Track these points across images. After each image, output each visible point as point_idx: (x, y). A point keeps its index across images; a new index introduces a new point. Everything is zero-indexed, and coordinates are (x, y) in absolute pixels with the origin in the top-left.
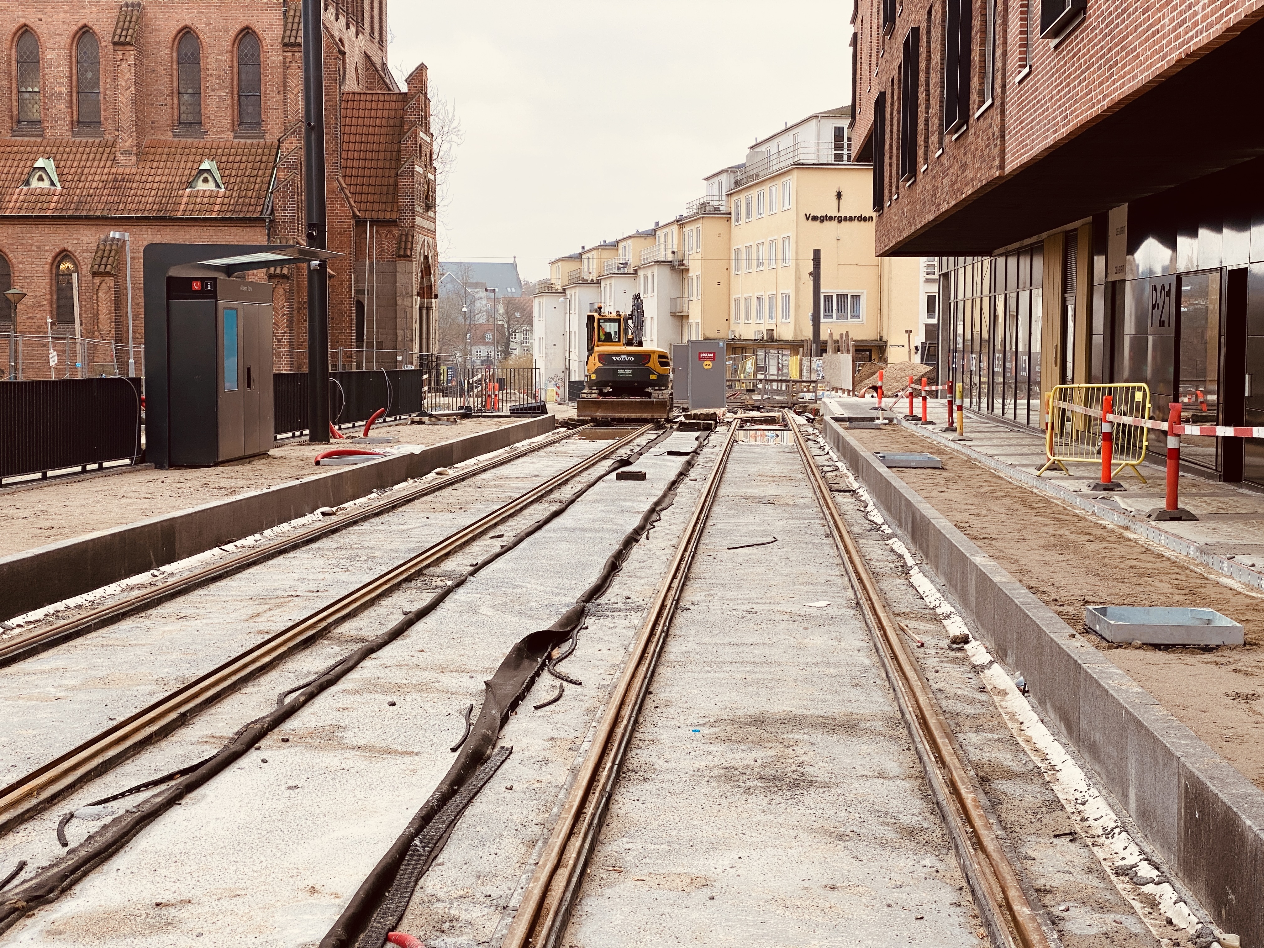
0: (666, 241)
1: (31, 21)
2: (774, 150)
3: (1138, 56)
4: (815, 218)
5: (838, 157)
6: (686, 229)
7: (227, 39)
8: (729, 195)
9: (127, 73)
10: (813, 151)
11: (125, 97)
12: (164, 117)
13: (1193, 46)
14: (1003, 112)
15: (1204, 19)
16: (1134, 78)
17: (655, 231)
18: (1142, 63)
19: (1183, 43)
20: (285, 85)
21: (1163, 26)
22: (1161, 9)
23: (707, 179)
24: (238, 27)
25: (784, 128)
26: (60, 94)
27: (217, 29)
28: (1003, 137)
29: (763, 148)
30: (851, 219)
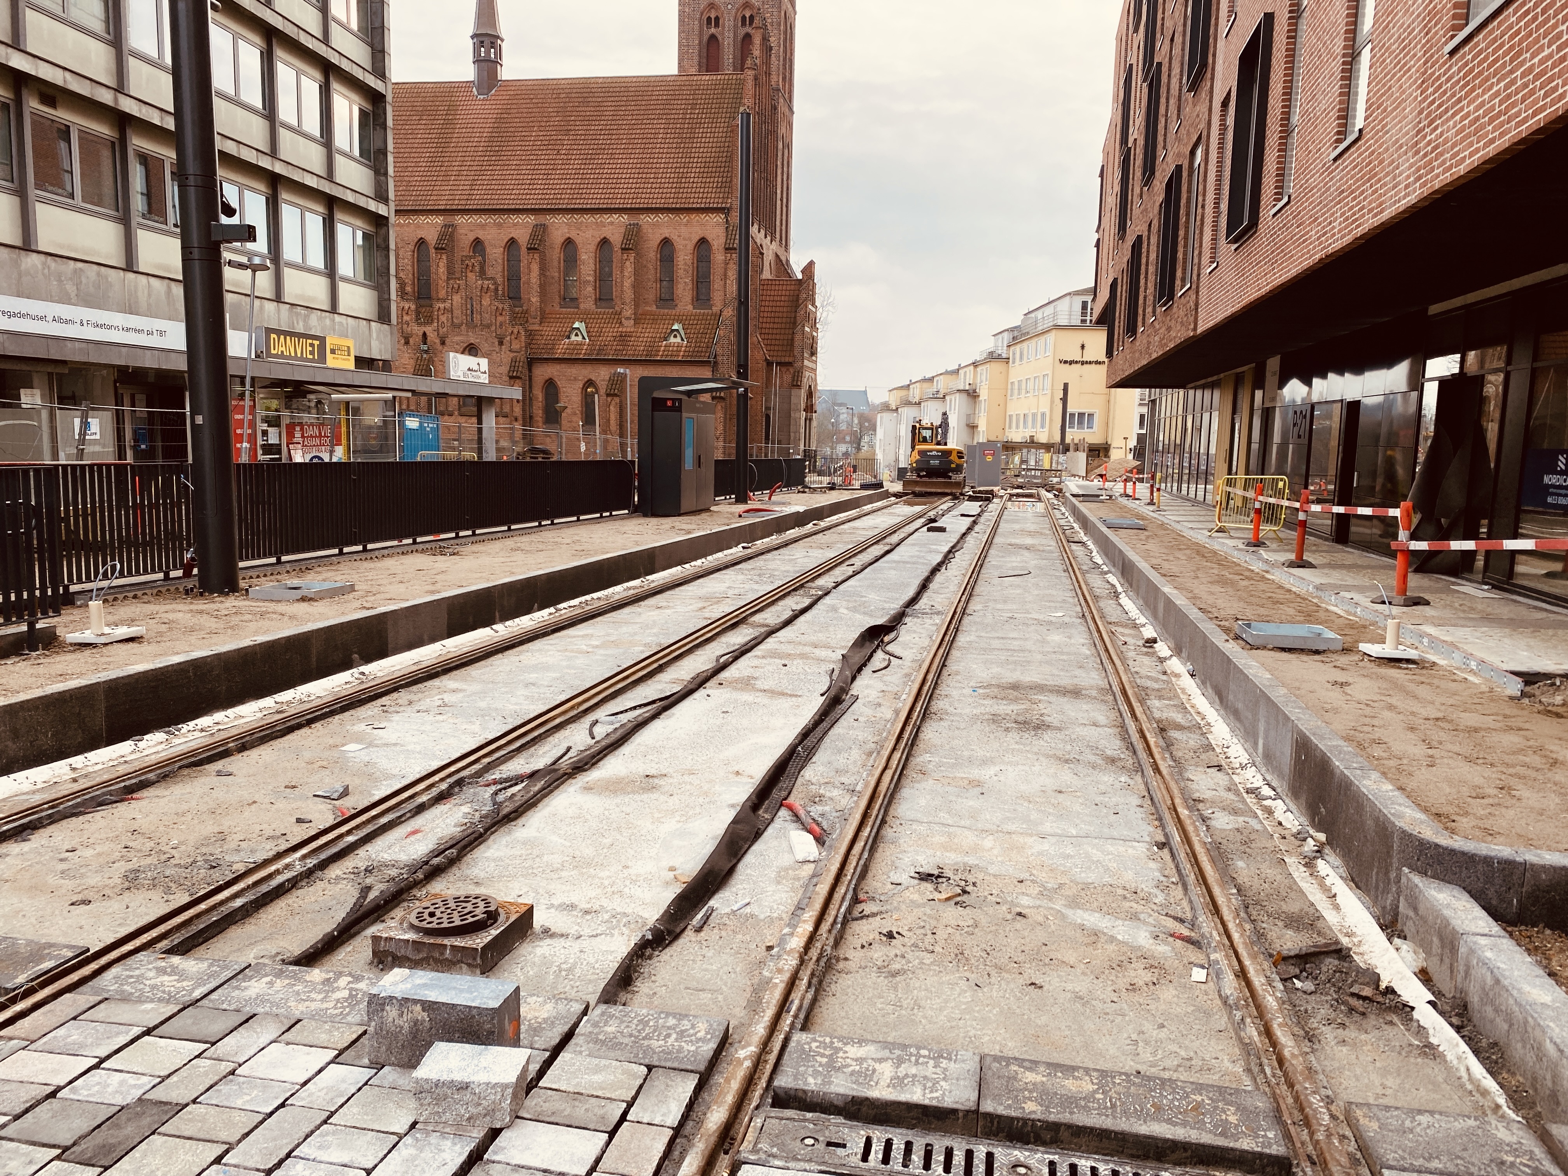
0: (965, 377)
1: (573, 235)
2: (1040, 317)
3: (1292, 256)
4: (1066, 362)
5: (1084, 321)
6: (979, 369)
7: (690, 246)
8: (1009, 346)
9: (629, 268)
10: (1067, 317)
11: (628, 283)
12: (651, 296)
13: (1330, 250)
14: (1197, 292)
15: (1340, 231)
16: (1289, 271)
17: (958, 370)
18: (1295, 261)
19: (1324, 248)
20: (725, 275)
21: (1311, 237)
22: (1310, 224)
23: (994, 335)
24: (698, 238)
25: (1048, 301)
26: (589, 281)
27: (684, 239)
28: (1197, 309)
29: (1033, 315)
30: (1090, 363)
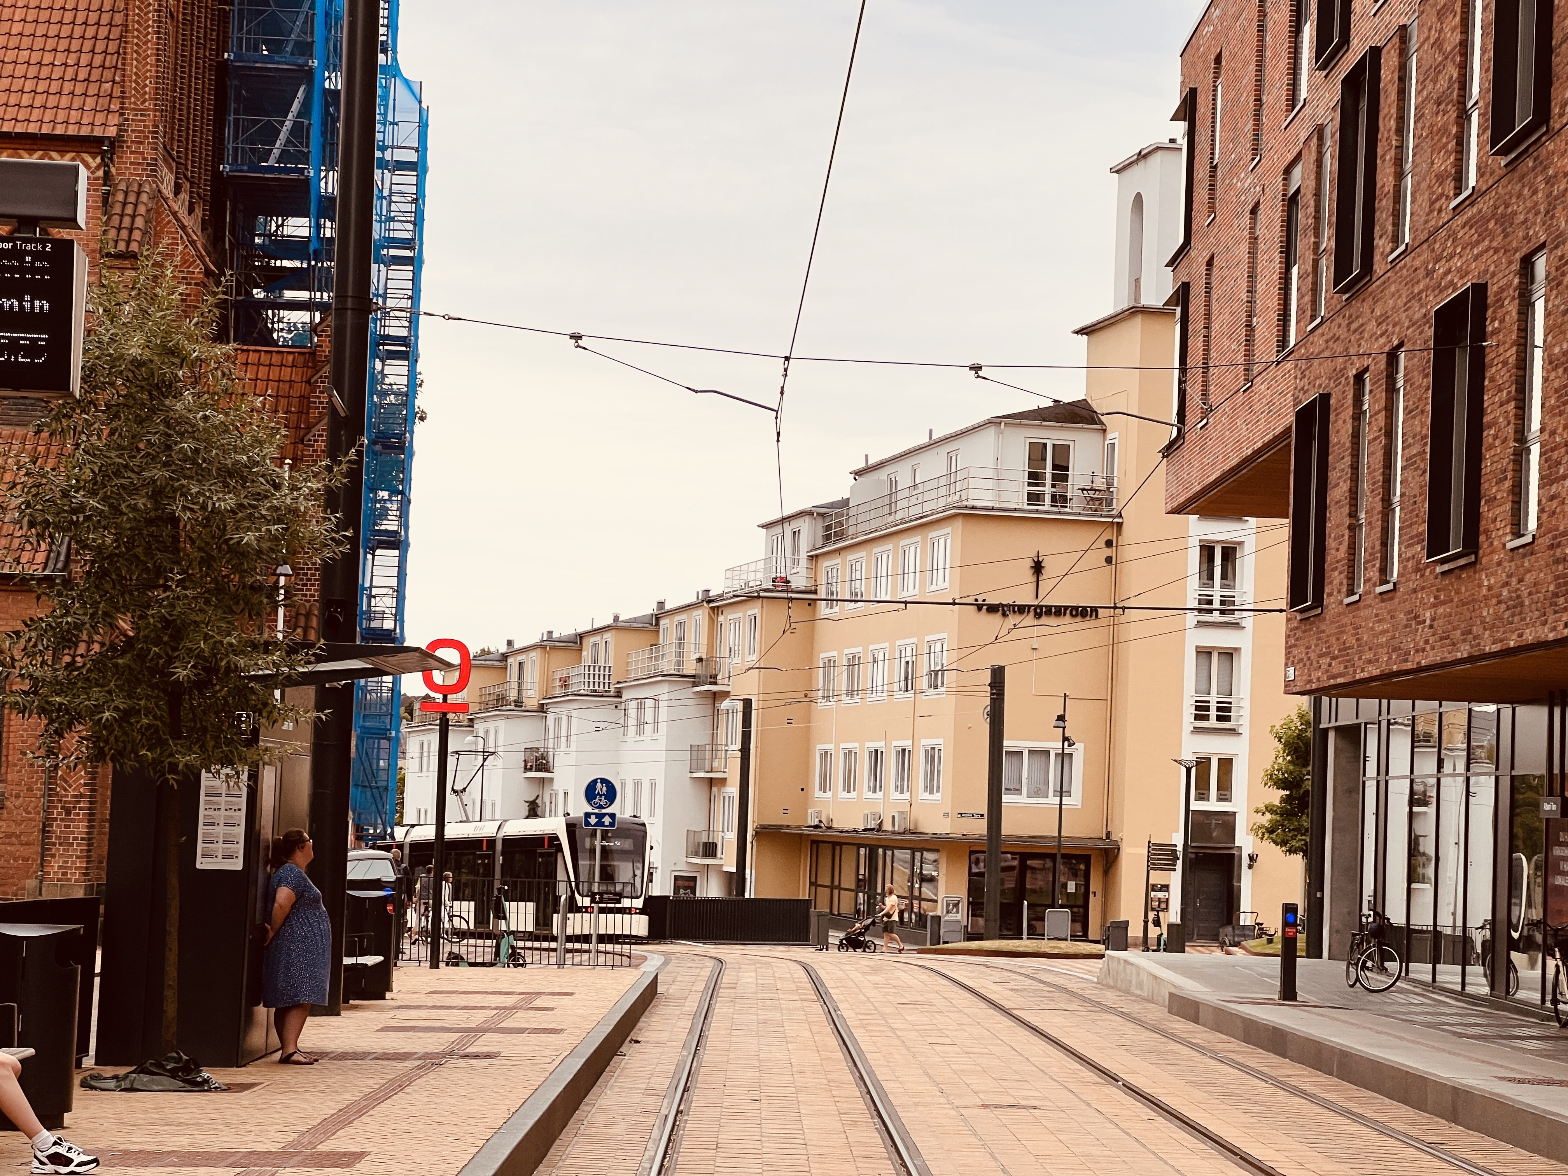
0: (681, 641)
2: (904, 481)
4: (992, 609)
5: (1034, 498)
6: (725, 618)
8: (813, 558)
10: (990, 484)
17: (658, 619)
23: (766, 526)
25: (925, 440)
29: (883, 475)
30: (1058, 611)
